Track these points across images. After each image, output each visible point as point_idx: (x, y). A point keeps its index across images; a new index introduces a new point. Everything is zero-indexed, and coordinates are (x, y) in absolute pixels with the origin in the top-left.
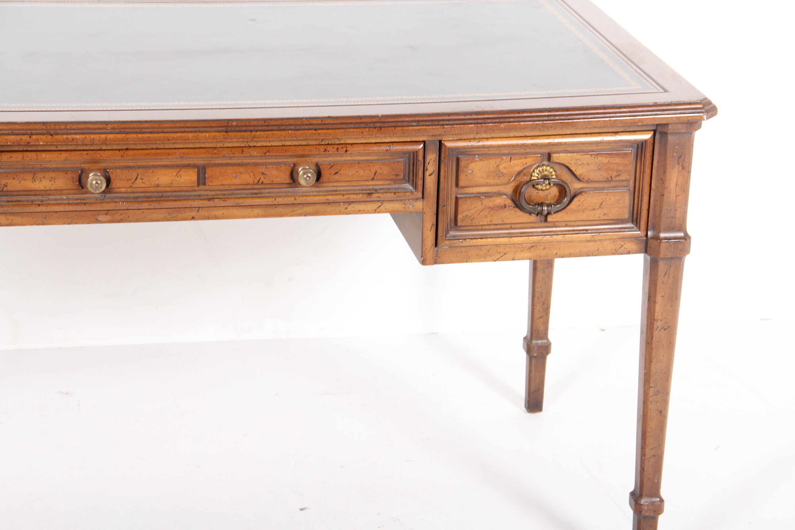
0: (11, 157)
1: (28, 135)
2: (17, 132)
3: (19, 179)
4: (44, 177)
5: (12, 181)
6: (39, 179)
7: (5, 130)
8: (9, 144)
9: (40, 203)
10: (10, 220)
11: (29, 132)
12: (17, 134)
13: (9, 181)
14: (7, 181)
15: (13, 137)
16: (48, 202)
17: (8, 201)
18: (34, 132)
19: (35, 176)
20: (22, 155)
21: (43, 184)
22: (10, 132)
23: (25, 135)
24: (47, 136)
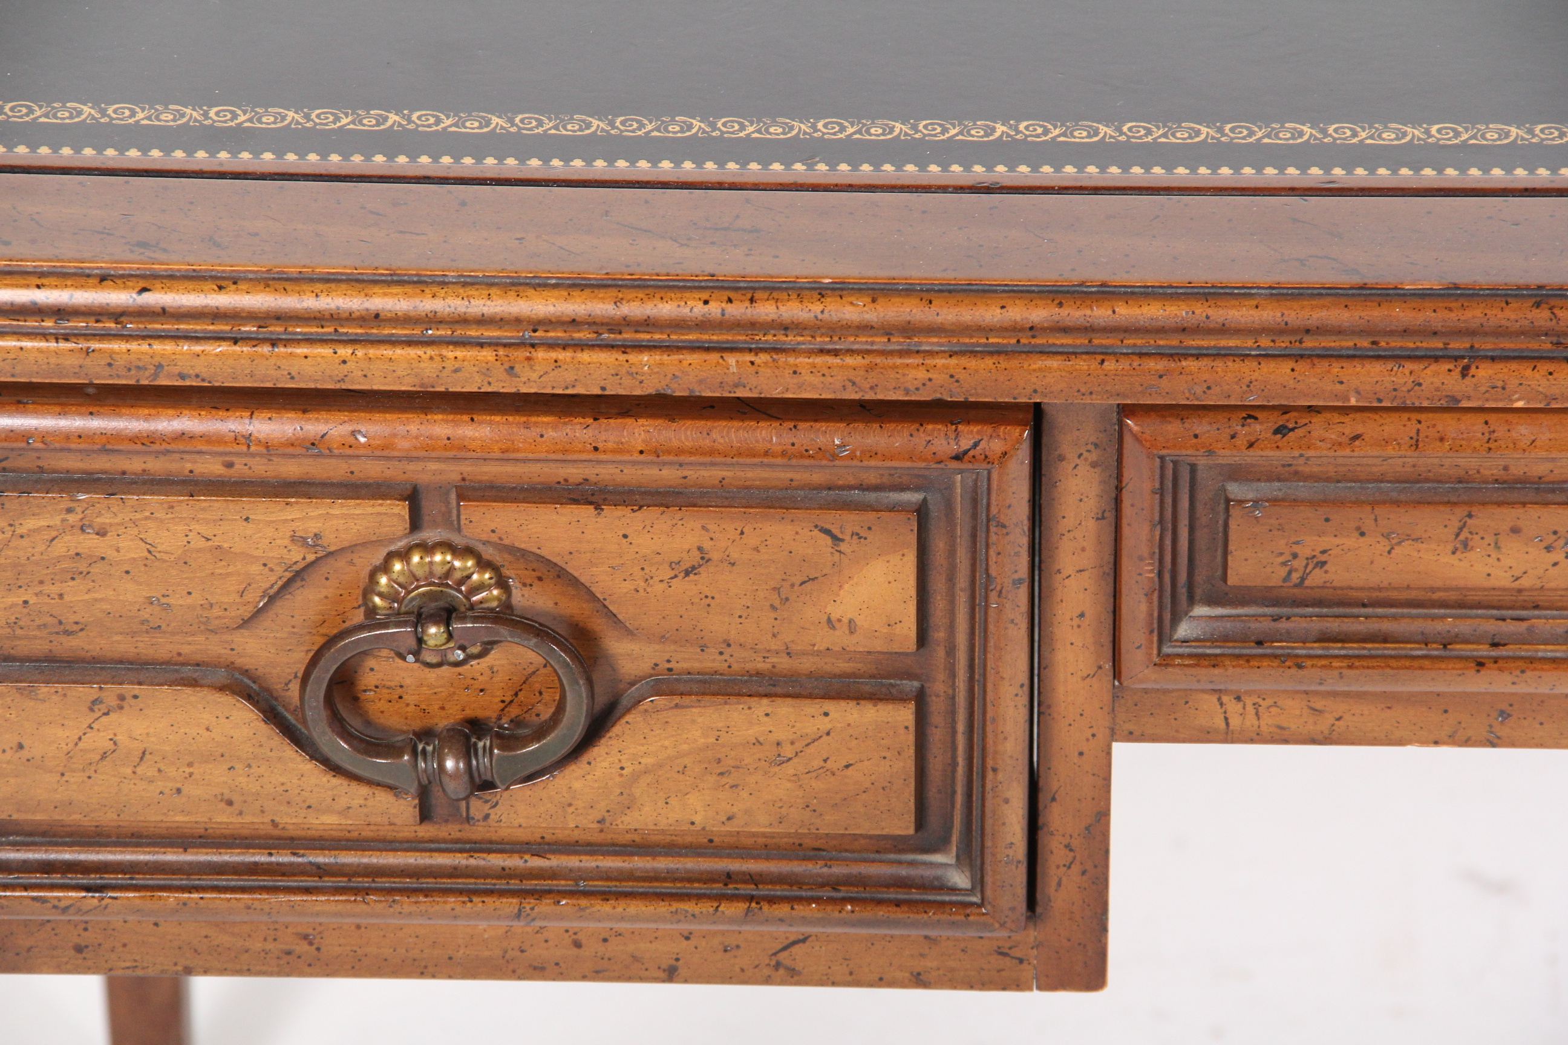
0: (1357, 437)
1: (1456, 358)
2: (1396, 343)
3: (1387, 536)
4: (1515, 530)
5: (1351, 541)
6: (1490, 539)
7: (1339, 332)
8: (1353, 402)
9: (1484, 650)
10: (1329, 719)
11: (1458, 345)
12: (1399, 357)
13: (1337, 541)
14: (1327, 542)
15: (1376, 369)
16: (1525, 651)
17: (1325, 638)
18: (1487, 345)
19: (1470, 521)
20: (1413, 427)
21: (1507, 561)
22: (1365, 343)
23: (1436, 359)
24: (1551, 367)
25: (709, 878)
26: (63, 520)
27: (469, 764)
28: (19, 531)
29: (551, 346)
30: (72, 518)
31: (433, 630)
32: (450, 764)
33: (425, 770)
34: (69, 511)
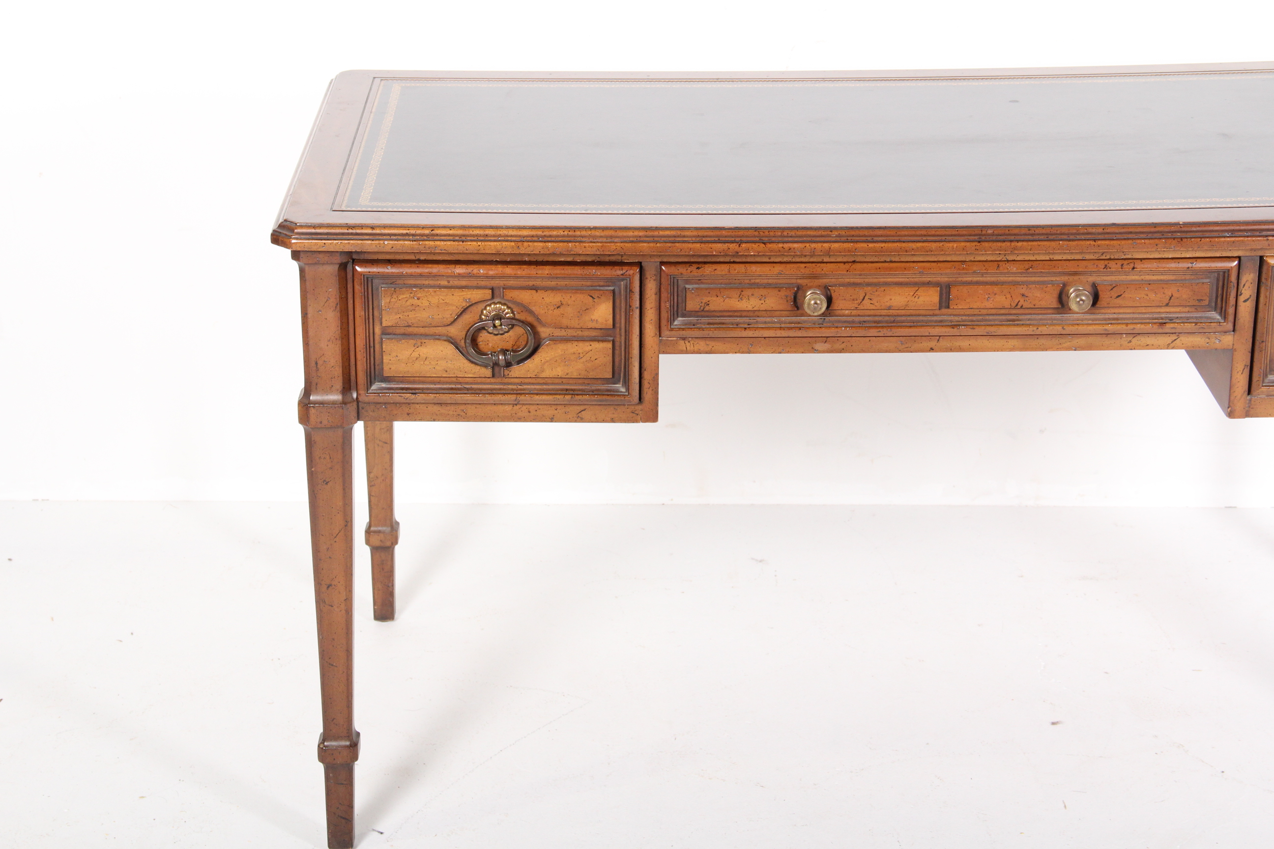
0: (715, 270)
1: (737, 242)
2: (724, 239)
3: (723, 297)
4: (752, 295)
5: (715, 298)
6: (747, 297)
7: (710, 237)
8: (714, 253)
9: (746, 326)
10: (710, 346)
11: (738, 239)
12: (725, 242)
13: (711, 298)
14: (709, 299)
15: (719, 245)
16: (756, 326)
17: (709, 324)
18: (744, 239)
19: (742, 293)
20: (728, 267)
21: (751, 303)
22: (717, 239)
23: (733, 243)
24: (759, 244)
25: (562, 390)
26: (410, 296)
27: (505, 358)
28: (400, 298)
29: (528, 241)
30: (412, 295)
31: (497, 322)
32: (500, 357)
33: (494, 360)
34: (411, 293)
